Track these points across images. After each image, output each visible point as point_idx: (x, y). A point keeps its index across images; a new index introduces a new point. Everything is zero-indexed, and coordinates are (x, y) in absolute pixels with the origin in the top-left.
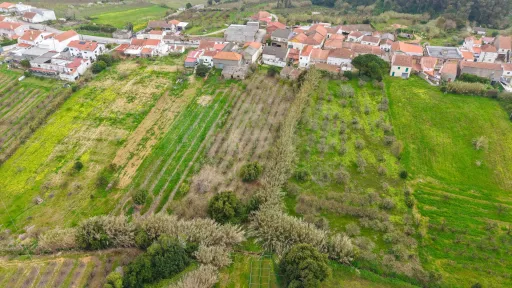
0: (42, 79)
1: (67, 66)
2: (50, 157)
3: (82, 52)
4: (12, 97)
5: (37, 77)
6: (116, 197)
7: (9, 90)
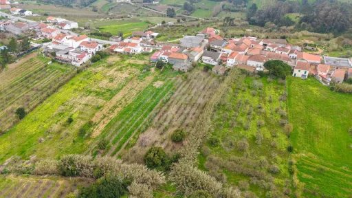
0: (61, 64)
1: (77, 56)
2: (55, 113)
3: (88, 49)
4: (42, 74)
5: (59, 63)
6: (89, 143)
7: (41, 69)
